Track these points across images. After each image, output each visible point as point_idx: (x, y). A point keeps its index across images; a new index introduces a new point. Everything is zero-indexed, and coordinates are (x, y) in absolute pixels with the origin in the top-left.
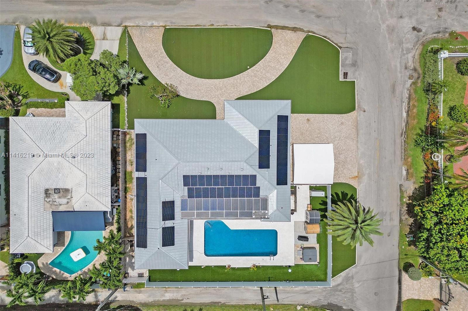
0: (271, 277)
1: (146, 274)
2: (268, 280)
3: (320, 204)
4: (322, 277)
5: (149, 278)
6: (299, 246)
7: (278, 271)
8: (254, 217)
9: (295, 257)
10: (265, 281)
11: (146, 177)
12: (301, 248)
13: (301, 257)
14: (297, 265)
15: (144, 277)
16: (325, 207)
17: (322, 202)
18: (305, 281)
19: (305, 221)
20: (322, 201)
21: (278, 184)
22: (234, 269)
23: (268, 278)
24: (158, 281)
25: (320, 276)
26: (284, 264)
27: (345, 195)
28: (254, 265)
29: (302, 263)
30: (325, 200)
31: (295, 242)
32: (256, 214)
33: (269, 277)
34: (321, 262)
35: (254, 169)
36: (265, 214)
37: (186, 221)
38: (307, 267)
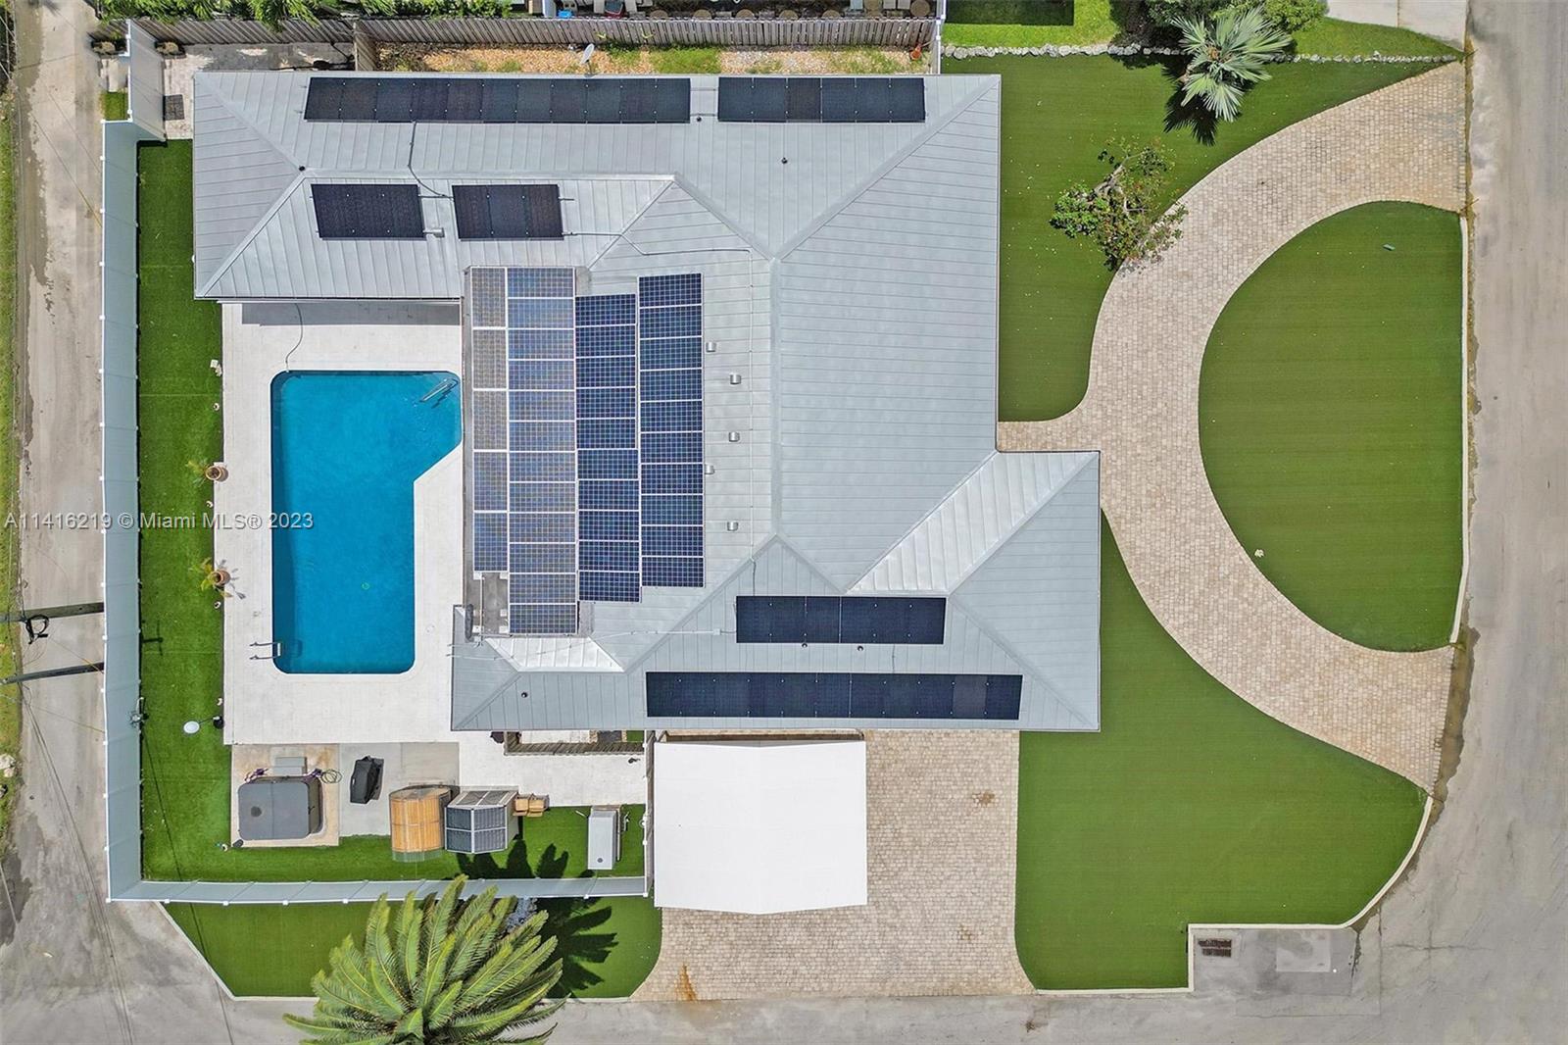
0: (160, 650)
1: (174, 131)
2: (145, 637)
3: (551, 849)
4: (164, 860)
5: (157, 143)
6: (327, 763)
7: (197, 676)
8: (478, 576)
9: (271, 746)
10: (141, 622)
11: (693, 119)
12: (318, 772)
13: (269, 773)
14: (225, 755)
15: (161, 119)
16: (534, 870)
17: (558, 856)
18: (141, 787)
19: (459, 788)
20: (565, 855)
21: (654, 679)
22: (207, 492)
23: (156, 637)
24: (142, 180)
25: (170, 852)
26: (230, 701)
27: (599, 948)
28: (228, 578)
29: (238, 777)
30: (570, 867)
31: (351, 748)
32: (493, 585)
33: (160, 640)
34: (242, 856)
35: (733, 578)
36: (491, 623)
37: (454, 287)
38: (213, 799)
